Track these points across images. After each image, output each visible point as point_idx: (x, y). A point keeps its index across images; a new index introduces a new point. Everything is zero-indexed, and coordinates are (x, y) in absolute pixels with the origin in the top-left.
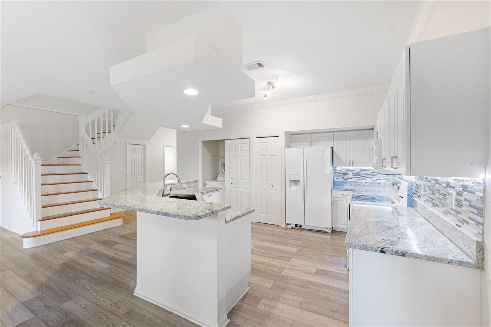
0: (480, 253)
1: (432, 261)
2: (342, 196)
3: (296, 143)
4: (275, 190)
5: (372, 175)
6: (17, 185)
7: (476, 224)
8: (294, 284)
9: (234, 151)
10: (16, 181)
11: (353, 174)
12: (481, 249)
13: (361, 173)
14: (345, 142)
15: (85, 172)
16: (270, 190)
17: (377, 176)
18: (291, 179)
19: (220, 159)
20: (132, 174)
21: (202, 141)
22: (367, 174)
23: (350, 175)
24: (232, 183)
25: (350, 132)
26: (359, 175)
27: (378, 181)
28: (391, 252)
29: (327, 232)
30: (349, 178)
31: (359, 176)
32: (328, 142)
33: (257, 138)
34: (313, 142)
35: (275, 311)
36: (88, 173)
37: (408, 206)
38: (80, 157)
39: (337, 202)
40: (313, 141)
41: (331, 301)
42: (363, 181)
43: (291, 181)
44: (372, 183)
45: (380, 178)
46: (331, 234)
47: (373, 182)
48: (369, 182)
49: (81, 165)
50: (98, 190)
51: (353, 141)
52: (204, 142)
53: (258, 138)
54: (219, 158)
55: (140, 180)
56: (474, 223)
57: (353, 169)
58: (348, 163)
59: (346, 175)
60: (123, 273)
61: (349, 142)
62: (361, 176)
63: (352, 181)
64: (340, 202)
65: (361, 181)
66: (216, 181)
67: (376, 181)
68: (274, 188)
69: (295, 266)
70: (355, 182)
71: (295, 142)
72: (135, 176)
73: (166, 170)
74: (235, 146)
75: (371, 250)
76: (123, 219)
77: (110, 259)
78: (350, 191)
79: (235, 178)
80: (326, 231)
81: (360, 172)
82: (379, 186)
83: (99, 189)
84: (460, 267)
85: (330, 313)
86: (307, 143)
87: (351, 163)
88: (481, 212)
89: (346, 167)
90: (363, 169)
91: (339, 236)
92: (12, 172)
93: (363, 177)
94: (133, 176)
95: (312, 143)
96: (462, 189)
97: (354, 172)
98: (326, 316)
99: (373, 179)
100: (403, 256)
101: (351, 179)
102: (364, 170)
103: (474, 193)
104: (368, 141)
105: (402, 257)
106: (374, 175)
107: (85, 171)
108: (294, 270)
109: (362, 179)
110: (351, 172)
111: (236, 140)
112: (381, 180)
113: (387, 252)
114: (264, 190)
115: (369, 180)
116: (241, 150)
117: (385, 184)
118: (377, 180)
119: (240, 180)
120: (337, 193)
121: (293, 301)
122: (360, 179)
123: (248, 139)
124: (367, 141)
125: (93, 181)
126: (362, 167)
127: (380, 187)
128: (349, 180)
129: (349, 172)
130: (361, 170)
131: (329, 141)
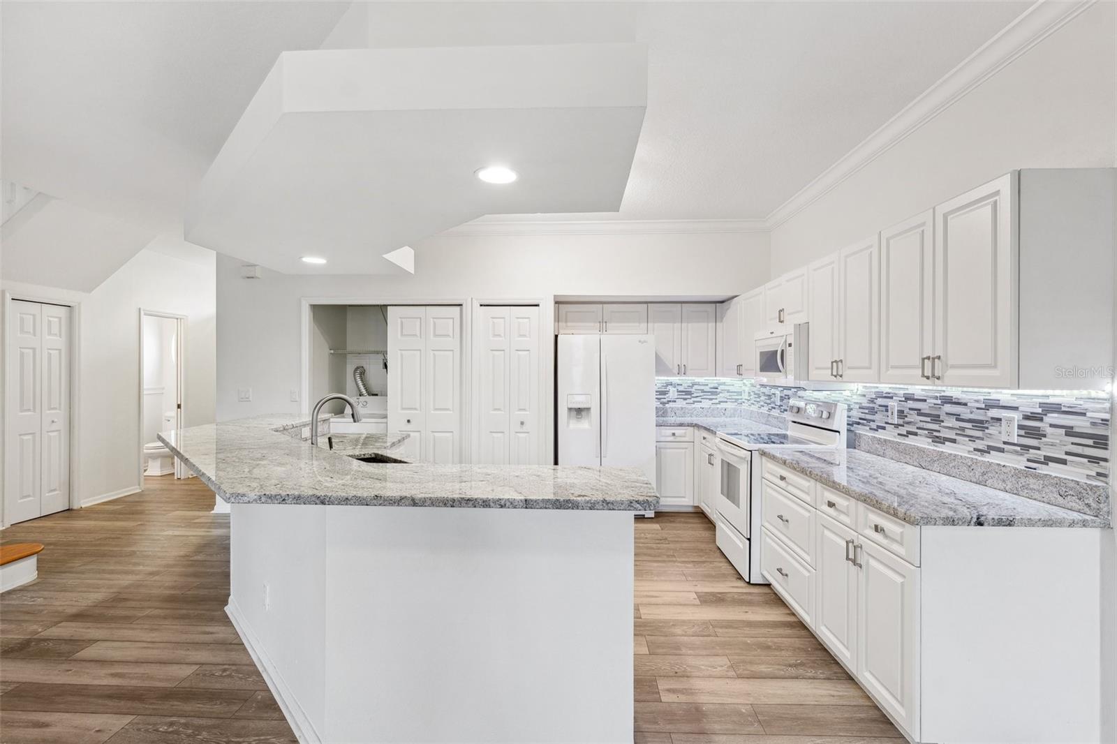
0: (1106, 504)
1: (1048, 526)
2: (672, 439)
3: (569, 324)
4: (528, 433)
5: (713, 393)
7: (1089, 461)
8: (684, 633)
9: (416, 335)
11: (678, 391)
12: (1107, 498)
13: (693, 390)
14: (671, 325)
16: (517, 432)
17: (721, 395)
18: (570, 407)
19: (349, 356)
20: (22, 404)
21: (311, 305)
22: (703, 391)
23: (673, 392)
24: (409, 421)
25: (679, 305)
26: (689, 393)
27: (723, 405)
28: (991, 523)
29: (646, 517)
30: (670, 401)
31: (689, 397)
32: (638, 324)
33: (481, 305)
34: (606, 322)
35: (703, 699)
37: (847, 447)
39: (662, 450)
40: (604, 321)
41: (775, 649)
42: (697, 405)
43: (570, 409)
44: (713, 410)
45: (726, 400)
46: (654, 520)
47: (713, 406)
48: (706, 406)
51: (686, 324)
52: (315, 308)
53: (485, 306)
54: (345, 354)
55: (53, 422)
56: (1085, 460)
57: (679, 382)
58: (676, 371)
59: (665, 394)
60: (214, 727)
61: (677, 325)
62: (693, 395)
63: (677, 406)
64: (668, 450)
65: (693, 406)
66: (343, 417)
67: (718, 406)
68: (525, 428)
69: (653, 597)
70: (682, 408)
71: (566, 322)
72: (34, 411)
73: (145, 387)
74: (418, 323)
75: (960, 523)
76: (38, 560)
77: (110, 697)
78: (688, 426)
79: (418, 406)
80: (644, 515)
81: (692, 387)
82: (724, 414)
84: (1084, 528)
85: (793, 671)
86: (592, 324)
87: (682, 370)
88: (1101, 442)
89: (666, 378)
90: (696, 381)
91: (673, 522)
93: (697, 397)
94: (29, 410)
95: (603, 324)
96: (1041, 409)
97: (681, 388)
98: (792, 678)
99: (714, 401)
100: (1010, 525)
101: (675, 401)
102: (698, 384)
103: (1084, 414)
104: (712, 325)
105: (1008, 528)
106: (716, 394)
108: (657, 604)
109: (694, 402)
110: (675, 387)
111: (424, 307)
112: (726, 402)
113: (986, 524)
114: (500, 435)
115: (706, 404)
116: (435, 335)
117: (735, 410)
118: (720, 402)
119: (432, 412)
120: (663, 431)
121: (713, 667)
122: (691, 401)
123: (458, 308)
124: (710, 325)
126: (694, 378)
127: (726, 417)
128: (671, 405)
129: (670, 387)
130: (694, 384)
131: (640, 323)
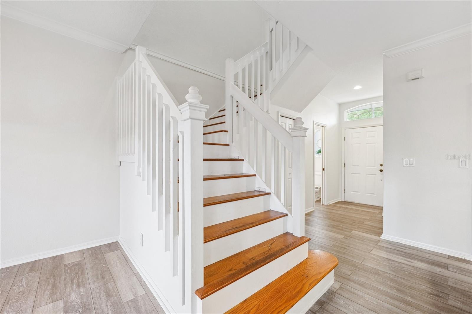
6: (144, 180)
10: (141, 170)
15: (236, 158)
36: (243, 160)
38: (227, 132)
49: (228, 145)
50: (270, 194)
83: (272, 191)
92: (134, 152)
107: (235, 156)
125: (255, 175)
